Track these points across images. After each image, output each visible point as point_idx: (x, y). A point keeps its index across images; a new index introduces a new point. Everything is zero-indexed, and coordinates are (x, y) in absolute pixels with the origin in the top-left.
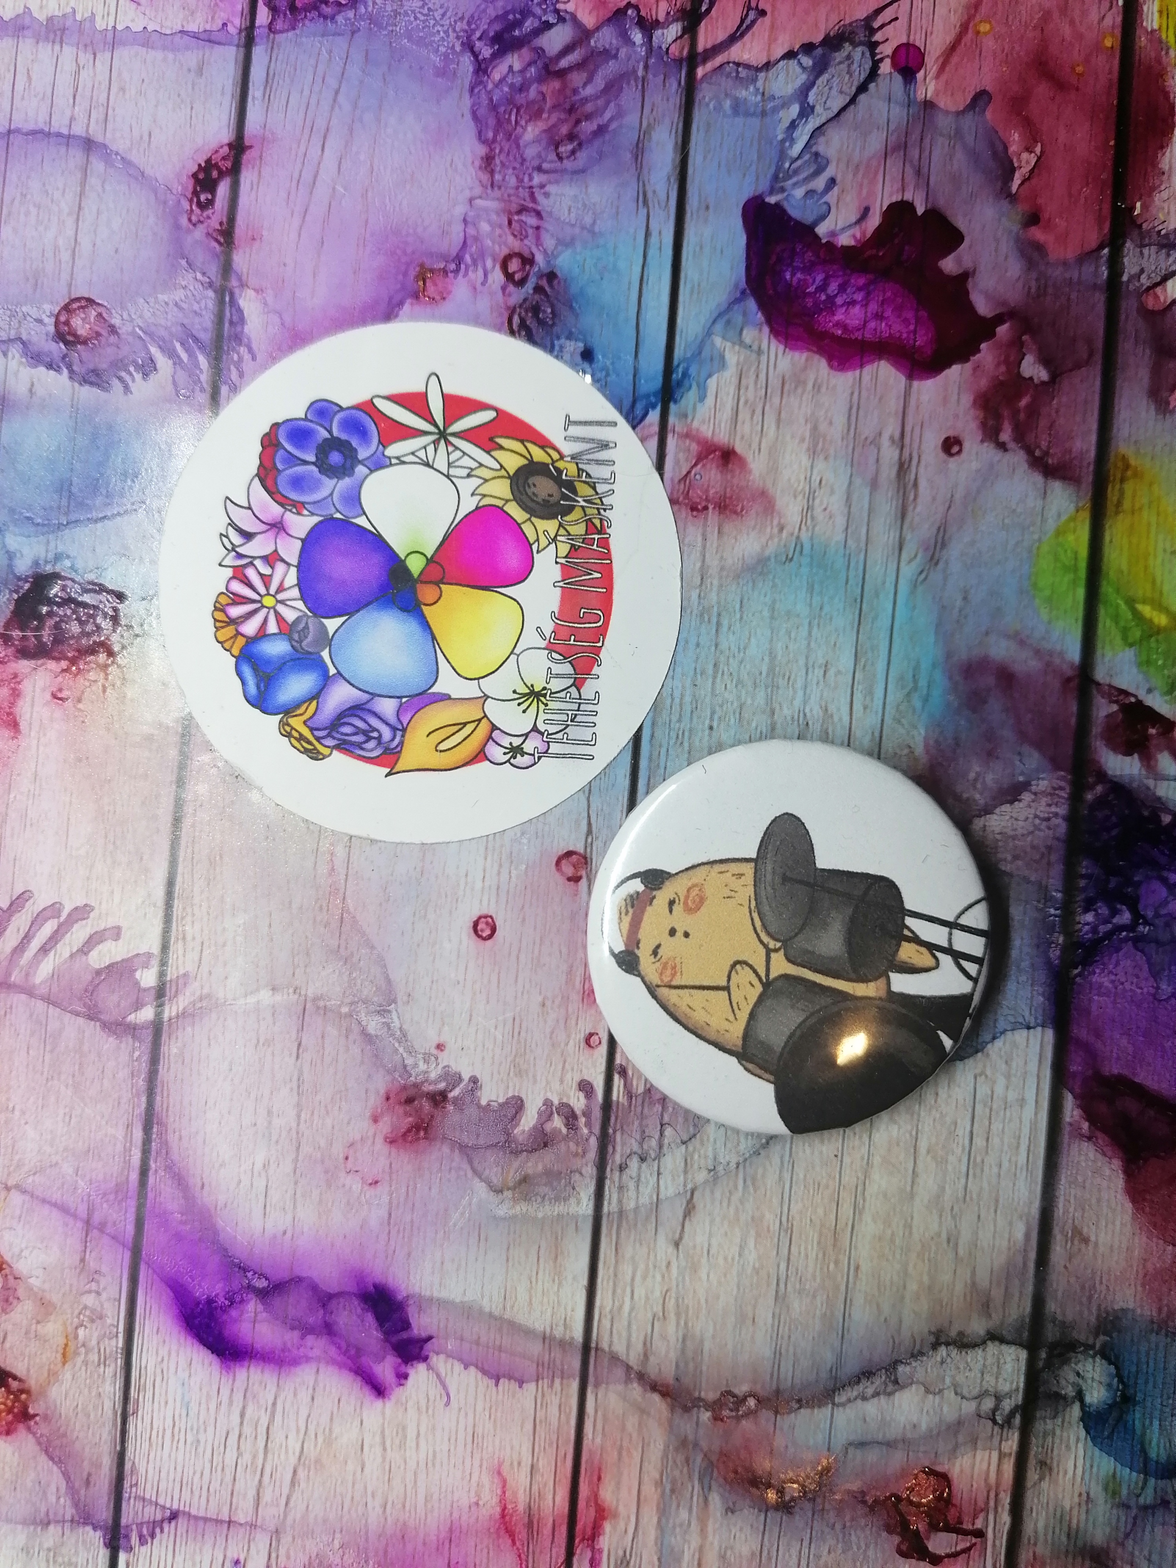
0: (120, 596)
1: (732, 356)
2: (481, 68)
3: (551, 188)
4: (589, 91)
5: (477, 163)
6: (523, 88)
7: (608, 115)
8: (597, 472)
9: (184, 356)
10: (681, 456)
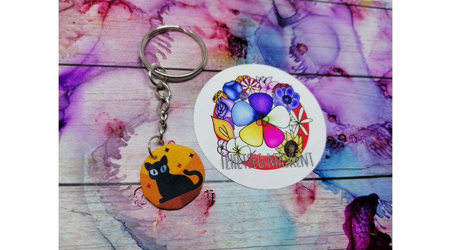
0: (245, 57)
1: (338, 196)
2: (383, 126)
3: (363, 144)
4: (387, 151)
5: (363, 126)
6: (383, 136)
7: (384, 156)
8: (299, 162)
9: (301, 68)
10: (309, 185)
